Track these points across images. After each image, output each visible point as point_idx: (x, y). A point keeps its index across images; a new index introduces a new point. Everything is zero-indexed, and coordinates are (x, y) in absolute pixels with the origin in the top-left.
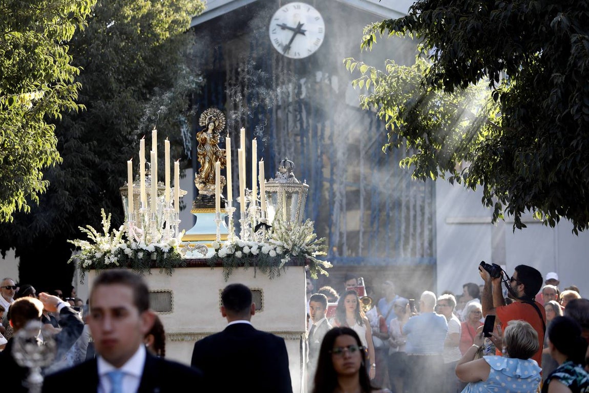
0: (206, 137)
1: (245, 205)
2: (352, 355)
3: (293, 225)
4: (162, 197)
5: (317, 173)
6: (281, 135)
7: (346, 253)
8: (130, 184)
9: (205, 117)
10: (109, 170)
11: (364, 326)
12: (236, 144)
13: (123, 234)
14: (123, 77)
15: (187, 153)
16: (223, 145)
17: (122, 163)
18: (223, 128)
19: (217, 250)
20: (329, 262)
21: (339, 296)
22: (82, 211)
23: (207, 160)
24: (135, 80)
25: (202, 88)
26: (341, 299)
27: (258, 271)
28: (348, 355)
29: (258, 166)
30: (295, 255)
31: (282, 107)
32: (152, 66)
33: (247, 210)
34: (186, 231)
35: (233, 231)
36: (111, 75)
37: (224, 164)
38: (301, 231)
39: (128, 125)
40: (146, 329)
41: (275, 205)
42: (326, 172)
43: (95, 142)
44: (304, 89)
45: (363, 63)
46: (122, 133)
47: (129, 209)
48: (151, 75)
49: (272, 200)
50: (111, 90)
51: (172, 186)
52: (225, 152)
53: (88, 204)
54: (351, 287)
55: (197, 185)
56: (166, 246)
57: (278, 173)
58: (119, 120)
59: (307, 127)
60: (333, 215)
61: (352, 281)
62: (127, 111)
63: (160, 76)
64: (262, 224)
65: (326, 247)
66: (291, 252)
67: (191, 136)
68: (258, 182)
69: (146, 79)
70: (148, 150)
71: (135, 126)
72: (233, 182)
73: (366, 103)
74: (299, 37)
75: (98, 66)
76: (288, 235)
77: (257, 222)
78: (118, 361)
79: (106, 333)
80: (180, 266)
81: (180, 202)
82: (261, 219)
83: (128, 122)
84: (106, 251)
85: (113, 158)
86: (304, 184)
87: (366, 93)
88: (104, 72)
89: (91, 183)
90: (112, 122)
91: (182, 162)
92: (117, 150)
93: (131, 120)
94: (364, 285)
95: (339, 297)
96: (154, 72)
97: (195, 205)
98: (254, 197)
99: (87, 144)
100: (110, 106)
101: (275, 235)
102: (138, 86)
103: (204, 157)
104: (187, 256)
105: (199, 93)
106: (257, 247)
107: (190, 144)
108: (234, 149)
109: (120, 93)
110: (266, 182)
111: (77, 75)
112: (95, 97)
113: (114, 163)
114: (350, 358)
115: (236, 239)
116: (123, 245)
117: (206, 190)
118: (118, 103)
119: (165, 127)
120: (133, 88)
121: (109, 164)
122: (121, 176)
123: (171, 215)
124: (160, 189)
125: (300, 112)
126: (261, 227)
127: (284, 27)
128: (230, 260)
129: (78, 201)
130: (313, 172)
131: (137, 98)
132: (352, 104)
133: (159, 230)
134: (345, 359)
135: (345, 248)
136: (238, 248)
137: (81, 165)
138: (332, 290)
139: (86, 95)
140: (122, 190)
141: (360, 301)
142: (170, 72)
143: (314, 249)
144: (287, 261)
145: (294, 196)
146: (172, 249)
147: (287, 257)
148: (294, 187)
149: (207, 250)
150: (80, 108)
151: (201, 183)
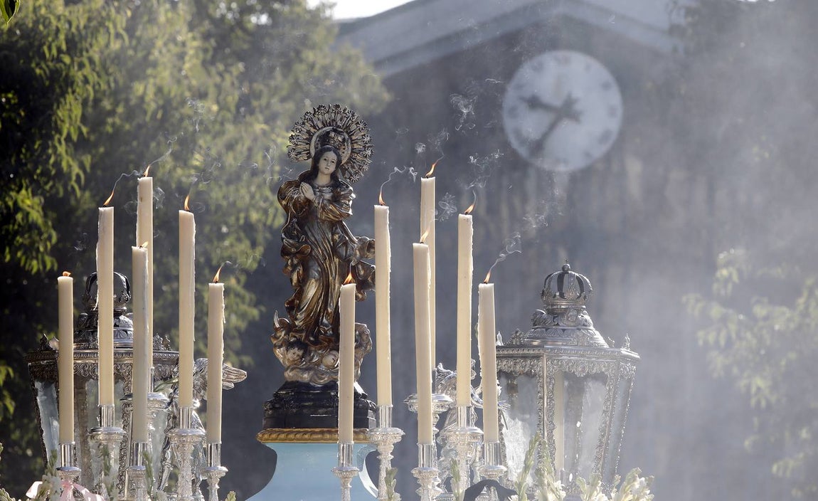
0: (311, 197)
1: (433, 420)
9: (309, 133)
23: (312, 273)
33: (437, 435)
41: (527, 417)
49: (522, 399)
57: (540, 314)
64: (487, 483)
77: (472, 476)
82: (484, 466)
86: (624, 351)
97: (271, 417)
103: (303, 262)
117: (307, 370)
124: (163, 362)
126: (484, 493)
151: (290, 345)
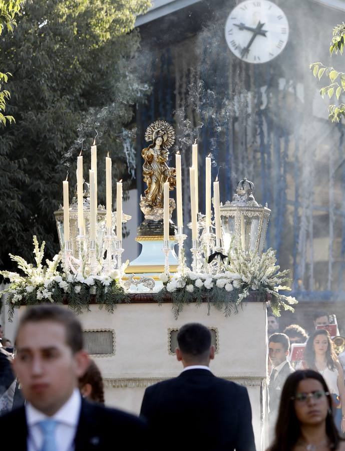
0: (153, 153)
1: (198, 232)
2: (318, 401)
3: (252, 255)
4: (103, 223)
5: (279, 194)
6: (239, 151)
7: (313, 286)
8: (66, 208)
9: (153, 131)
10: (42, 191)
11: (336, 370)
12: (187, 162)
13: (58, 265)
14: (58, 85)
15: (130, 171)
16: (172, 163)
17: (56, 183)
18: (173, 143)
19: (165, 284)
20: (294, 298)
21: (309, 335)
22: (10, 238)
23: (154, 181)
24: (71, 88)
25: (148, 97)
26: (310, 338)
27: (212, 307)
28: (313, 401)
29: (213, 187)
30: (254, 289)
31: (240, 119)
32: (92, 73)
33: (199, 237)
34: (130, 262)
35: (184, 262)
36: (43, 82)
37: (173, 184)
38: (261, 262)
39: (63, 140)
40: (80, 372)
41: (231, 232)
42: (290, 195)
43: (25, 160)
44: (264, 99)
45: (332, 68)
46: (56, 148)
47: (65, 236)
48: (90, 82)
49: (229, 226)
50: (43, 100)
51: (114, 210)
52: (174, 171)
53: (17, 230)
54: (322, 325)
55: (143, 209)
56: (107, 279)
57: (236, 196)
58: (52, 133)
59: (268, 142)
60: (298, 243)
61: (323, 319)
62: (61, 124)
63: (100, 83)
64: (217, 254)
65: (290, 280)
66: (250, 286)
67: (135, 152)
68: (212, 205)
69: (83, 87)
70: (86, 168)
71: (70, 140)
72: (183, 205)
73: (336, 114)
74: (259, 38)
75: (29, 71)
76: (247, 267)
77: (212, 251)
78: (50, 409)
79: (35, 377)
80: (123, 302)
81: (122, 228)
82: (216, 248)
83: (62, 137)
84: (38, 284)
85: (46, 177)
86: (265, 208)
87: (337, 103)
88: (36, 79)
89: (20, 206)
90: (45, 136)
91: (125, 183)
92: (51, 168)
93: (66, 134)
94: (336, 323)
95: (308, 337)
96: (93, 79)
97: (140, 232)
98: (207, 223)
99: (16, 161)
100: (42, 118)
101: (231, 267)
102: (74, 95)
103: (151, 177)
104: (131, 290)
105: (145, 102)
106: (211, 280)
107: (134, 162)
108: (185, 167)
109: (54, 103)
110: (221, 206)
111: (4, 82)
112: (25, 108)
113: (47, 183)
114: (315, 405)
115: (186, 271)
116: (58, 278)
117: (152, 215)
118: (52, 114)
119: (105, 142)
120: (68, 97)
121: (41, 184)
122: (54, 198)
123: (113, 243)
124: (101, 214)
125: (261, 124)
126: (216, 257)
127: (242, 27)
128: (181, 294)
129: (5, 227)
130: (275, 196)
131: (73, 109)
132: (320, 115)
133: (99, 261)
134: (310, 406)
135: (312, 281)
136: (190, 281)
137: (9, 185)
138: (300, 329)
139: (14, 105)
140: (57, 215)
141: (331, 342)
142: (111, 78)
143: (276, 283)
144: (245, 296)
145: (254, 222)
146: (113, 283)
147: (245, 292)
148: (254, 211)
149: (154, 284)
150: (7, 120)
151: (147, 206)
